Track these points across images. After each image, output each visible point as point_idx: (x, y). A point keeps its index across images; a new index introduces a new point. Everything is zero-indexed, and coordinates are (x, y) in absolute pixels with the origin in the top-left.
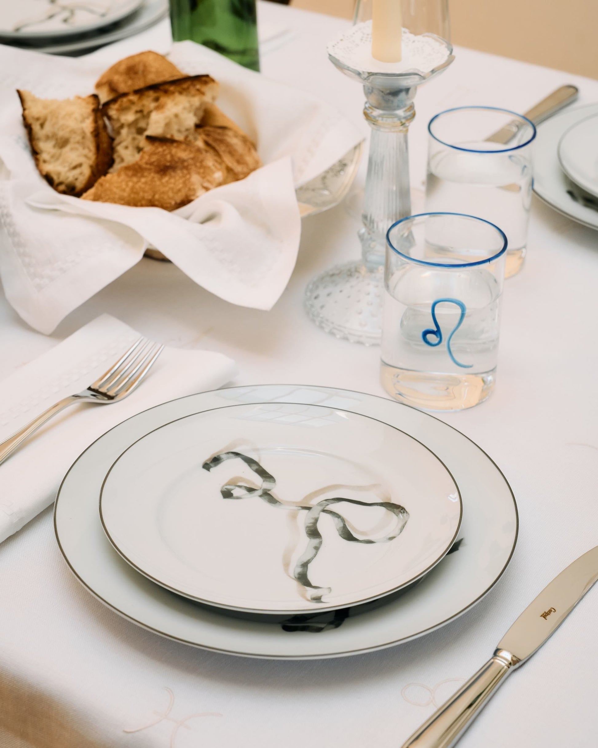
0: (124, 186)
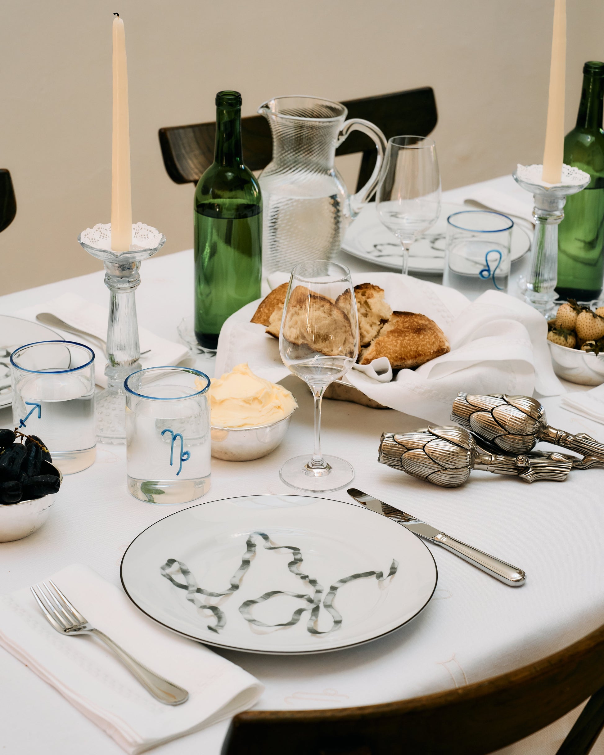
0: (395, 344)
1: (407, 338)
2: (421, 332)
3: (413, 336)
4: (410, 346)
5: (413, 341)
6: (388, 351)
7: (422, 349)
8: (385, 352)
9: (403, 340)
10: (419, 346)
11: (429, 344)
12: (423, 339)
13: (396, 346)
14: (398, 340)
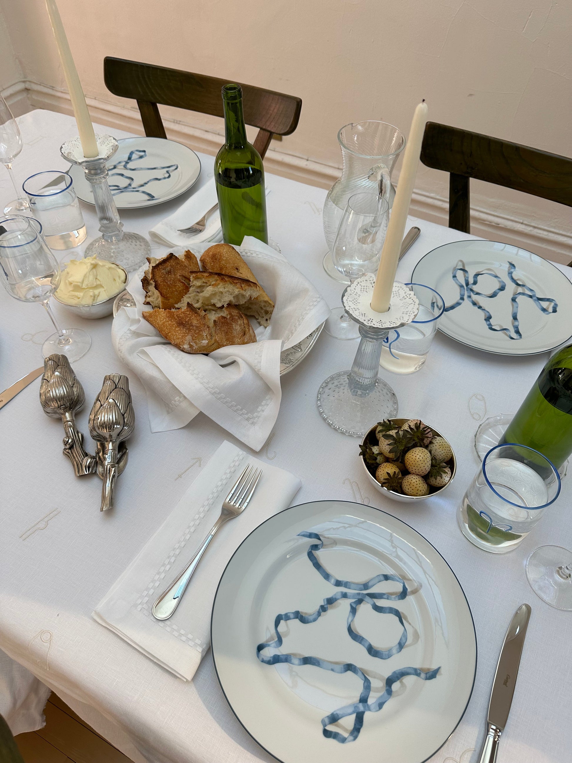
1: (170, 322)
2: (180, 327)
3: (174, 324)
4: (166, 328)
5: (170, 327)
6: (156, 320)
7: (170, 336)
8: (154, 319)
9: (168, 322)
10: (170, 333)
11: (176, 337)
12: (176, 331)
13: (161, 321)
14: (166, 319)
